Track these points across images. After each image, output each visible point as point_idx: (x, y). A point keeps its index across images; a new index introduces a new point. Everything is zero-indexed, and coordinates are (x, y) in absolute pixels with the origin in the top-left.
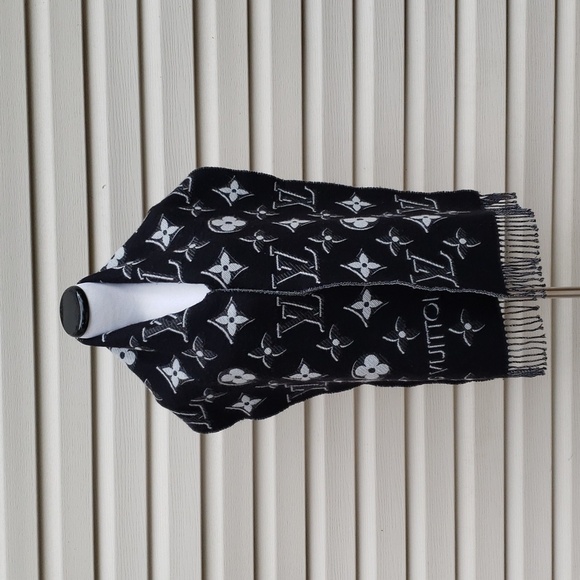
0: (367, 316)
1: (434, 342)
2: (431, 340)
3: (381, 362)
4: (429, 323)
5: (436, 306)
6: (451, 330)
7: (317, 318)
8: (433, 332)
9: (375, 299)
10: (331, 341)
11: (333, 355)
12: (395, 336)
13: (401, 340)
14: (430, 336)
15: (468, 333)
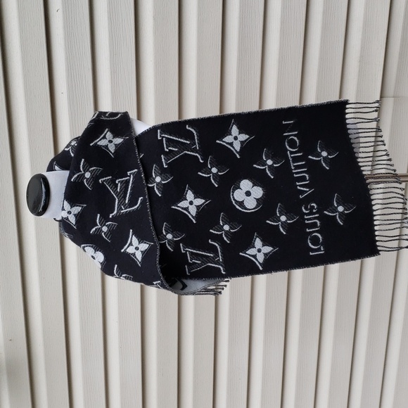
0: (238, 148)
1: (297, 167)
2: (294, 166)
3: (254, 185)
4: (291, 153)
5: (296, 138)
6: (310, 157)
7: (194, 150)
8: (295, 160)
9: (242, 133)
10: (210, 169)
11: (213, 181)
12: (264, 164)
13: (269, 167)
14: (294, 162)
15: (325, 159)
